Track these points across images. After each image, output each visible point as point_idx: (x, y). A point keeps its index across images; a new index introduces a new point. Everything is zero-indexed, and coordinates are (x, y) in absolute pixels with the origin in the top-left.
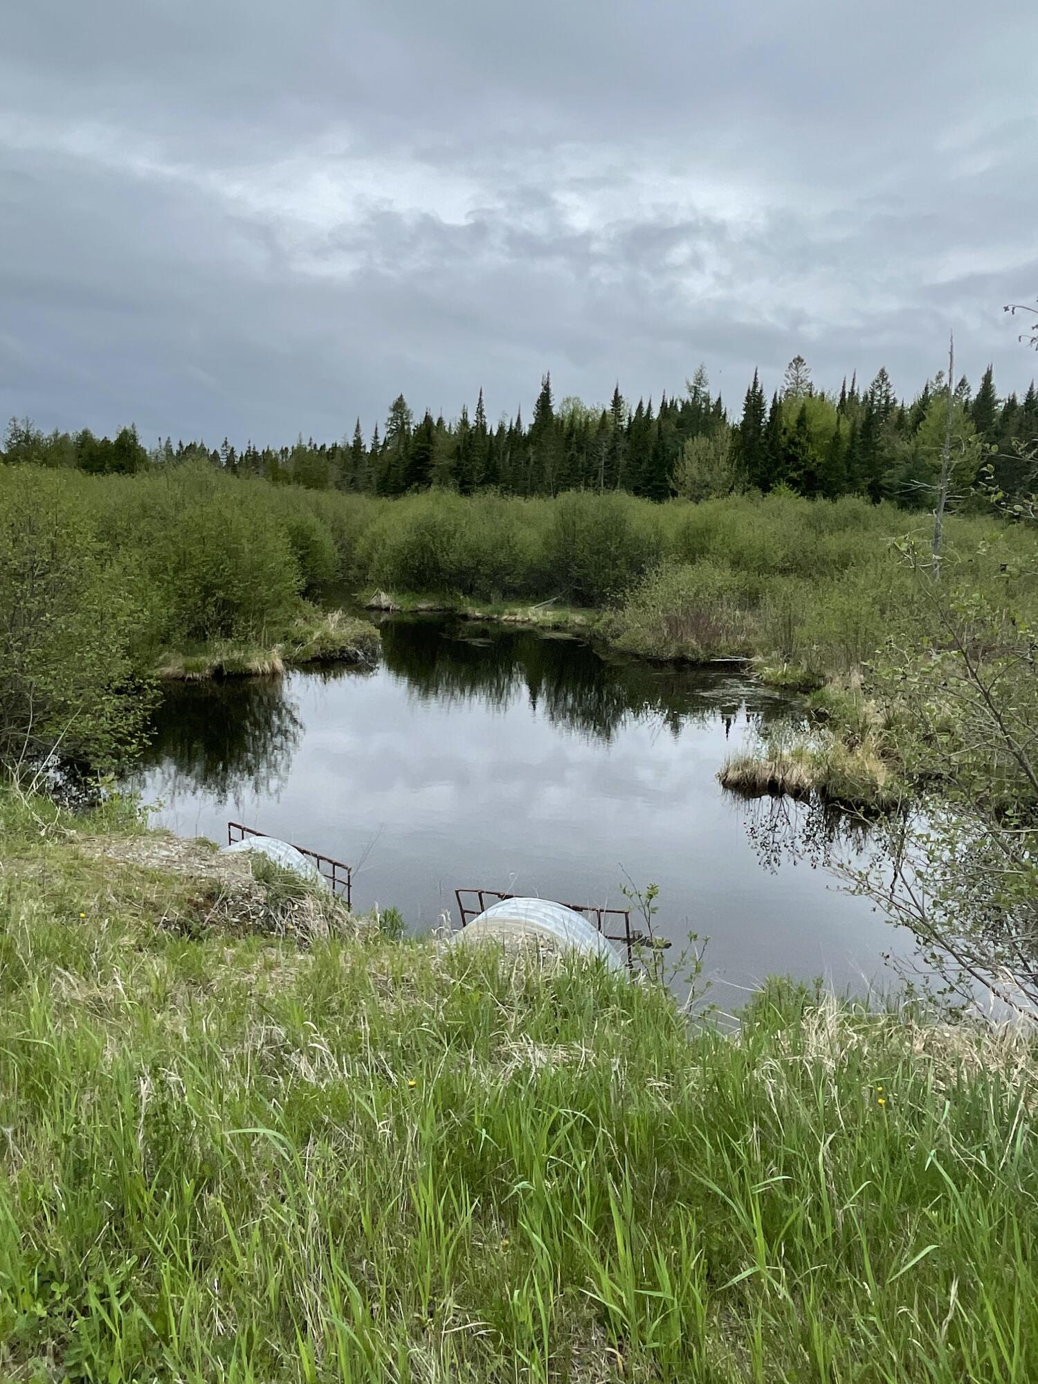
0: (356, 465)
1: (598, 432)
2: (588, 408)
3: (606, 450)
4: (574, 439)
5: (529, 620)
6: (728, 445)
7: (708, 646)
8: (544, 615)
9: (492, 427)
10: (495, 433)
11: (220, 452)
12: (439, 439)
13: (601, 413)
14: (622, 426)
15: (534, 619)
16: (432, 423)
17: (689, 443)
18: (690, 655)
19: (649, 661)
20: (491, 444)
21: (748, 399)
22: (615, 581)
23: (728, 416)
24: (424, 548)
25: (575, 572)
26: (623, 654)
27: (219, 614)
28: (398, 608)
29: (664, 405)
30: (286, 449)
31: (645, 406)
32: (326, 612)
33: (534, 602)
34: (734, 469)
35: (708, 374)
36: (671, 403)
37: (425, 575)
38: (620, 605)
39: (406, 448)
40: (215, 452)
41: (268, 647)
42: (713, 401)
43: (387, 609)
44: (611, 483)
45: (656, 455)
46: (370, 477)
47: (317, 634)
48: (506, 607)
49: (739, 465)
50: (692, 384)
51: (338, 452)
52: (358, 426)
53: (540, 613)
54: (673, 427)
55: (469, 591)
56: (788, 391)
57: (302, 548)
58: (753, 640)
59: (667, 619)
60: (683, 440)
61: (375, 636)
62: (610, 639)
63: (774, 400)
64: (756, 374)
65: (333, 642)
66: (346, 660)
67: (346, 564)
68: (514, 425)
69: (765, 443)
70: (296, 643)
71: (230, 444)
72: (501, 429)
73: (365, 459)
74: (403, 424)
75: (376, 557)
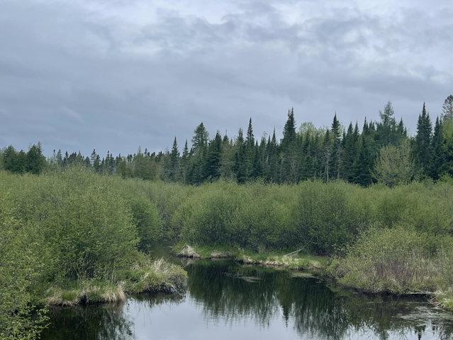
0: (173, 165)
1: (324, 143)
2: (318, 129)
3: (329, 154)
4: (309, 148)
5: (283, 264)
6: (409, 150)
7: (404, 283)
8: (293, 261)
9: (258, 140)
10: (259, 145)
11: (90, 158)
12: (225, 149)
13: (325, 132)
14: (339, 140)
15: (287, 263)
16: (221, 140)
17: (383, 149)
18: (392, 290)
19: (365, 293)
20: (257, 152)
21: (420, 122)
22: (339, 239)
23: (408, 133)
24: (215, 217)
25: (312, 233)
26: (346, 288)
27: (86, 262)
28: (199, 256)
29: (365, 126)
30: (131, 156)
31: (354, 127)
32: (153, 260)
33: (286, 252)
34: (413, 165)
35: (393, 107)
36: (371, 125)
37: (215, 235)
38: (343, 255)
39: (204, 155)
40: (87, 158)
41: (115, 283)
42: (398, 123)
43: (191, 257)
44: (333, 175)
45: (362, 157)
46: (182, 172)
47: (147, 275)
48: (268, 255)
49: (416, 163)
50: (383, 113)
51: (162, 158)
52: (175, 142)
53: (291, 259)
54: (372, 140)
55: (244, 245)
56: (445, 116)
57: (138, 218)
58: (434, 279)
59: (376, 265)
60: (379, 148)
61: (184, 276)
62: (337, 278)
63: (437, 122)
64: (424, 107)
65: (157, 280)
66: (165, 292)
67: (166, 228)
68: (271, 140)
69: (433, 149)
70: (134, 280)
71: (97, 153)
72: (263, 142)
73: (179, 161)
74: (203, 140)
75: (185, 223)
